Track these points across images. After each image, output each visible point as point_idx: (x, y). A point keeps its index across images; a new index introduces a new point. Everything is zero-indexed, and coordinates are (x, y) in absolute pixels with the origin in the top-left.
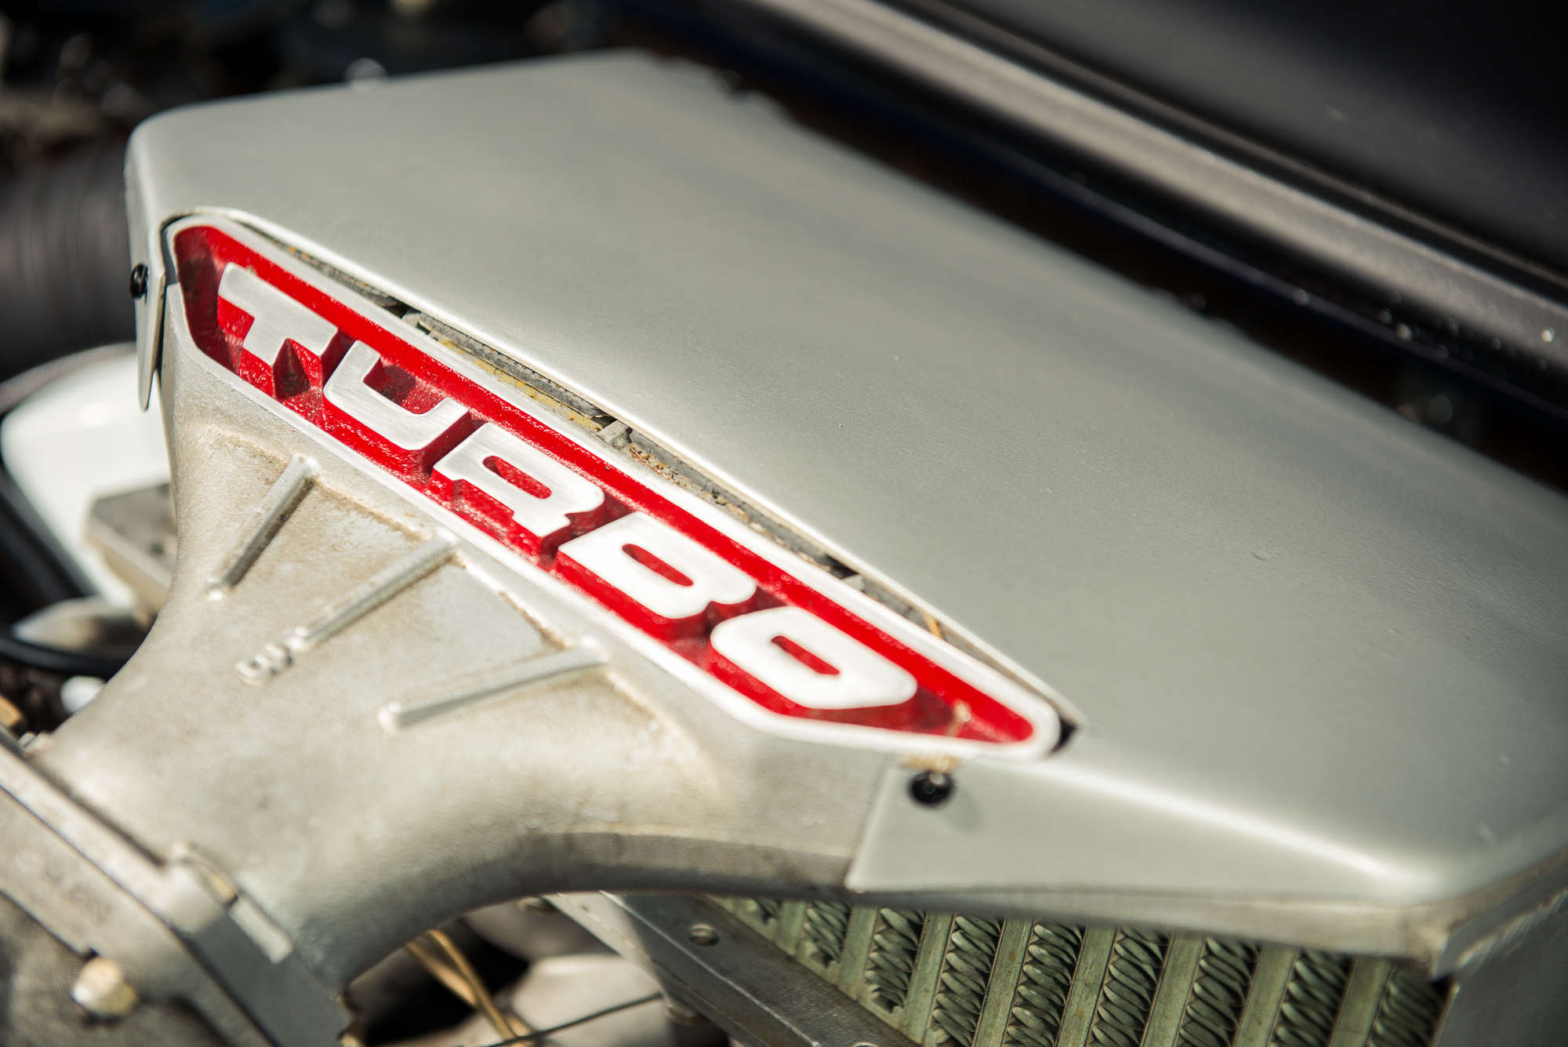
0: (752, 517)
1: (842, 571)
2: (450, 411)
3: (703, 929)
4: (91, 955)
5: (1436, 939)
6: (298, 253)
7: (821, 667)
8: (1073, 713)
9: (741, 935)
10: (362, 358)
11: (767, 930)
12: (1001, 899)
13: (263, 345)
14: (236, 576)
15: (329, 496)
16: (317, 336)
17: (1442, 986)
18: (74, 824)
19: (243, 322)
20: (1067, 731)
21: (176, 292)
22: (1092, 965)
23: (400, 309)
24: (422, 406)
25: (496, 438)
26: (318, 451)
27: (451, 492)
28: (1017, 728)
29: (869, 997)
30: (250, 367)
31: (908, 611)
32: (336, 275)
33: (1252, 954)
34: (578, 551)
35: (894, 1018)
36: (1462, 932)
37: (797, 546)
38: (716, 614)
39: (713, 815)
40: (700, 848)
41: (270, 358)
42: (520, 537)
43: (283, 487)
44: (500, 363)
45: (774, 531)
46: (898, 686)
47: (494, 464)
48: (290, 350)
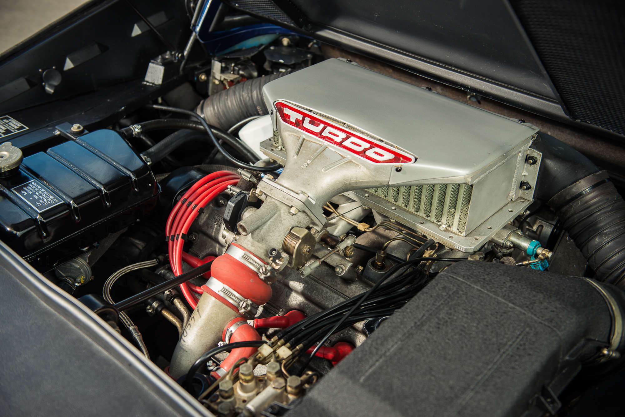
0: (368, 135)
1: (382, 141)
2: (322, 126)
3: (367, 195)
4: (292, 206)
5: (469, 180)
6: (294, 104)
7: (381, 155)
8: (416, 156)
9: (372, 195)
10: (307, 120)
11: (376, 194)
12: (410, 183)
13: (293, 120)
14: (297, 154)
15: (307, 140)
16: (300, 117)
17: (472, 186)
18: (285, 190)
19: (289, 117)
20: (416, 159)
21: (278, 113)
22: (425, 191)
23: (311, 111)
24: (318, 125)
25: (329, 129)
26: (304, 134)
27: (324, 138)
28: (410, 160)
29: (393, 201)
30: (291, 123)
31: (392, 146)
32: (300, 107)
33: (446, 186)
34: (344, 144)
35: (397, 203)
36: (473, 178)
37: (375, 139)
38: (365, 150)
39: (369, 177)
40: (368, 182)
41: (294, 121)
42: (336, 143)
43: (301, 140)
44: (327, 117)
45: (371, 137)
46: (392, 156)
47: (330, 133)
48: (297, 120)
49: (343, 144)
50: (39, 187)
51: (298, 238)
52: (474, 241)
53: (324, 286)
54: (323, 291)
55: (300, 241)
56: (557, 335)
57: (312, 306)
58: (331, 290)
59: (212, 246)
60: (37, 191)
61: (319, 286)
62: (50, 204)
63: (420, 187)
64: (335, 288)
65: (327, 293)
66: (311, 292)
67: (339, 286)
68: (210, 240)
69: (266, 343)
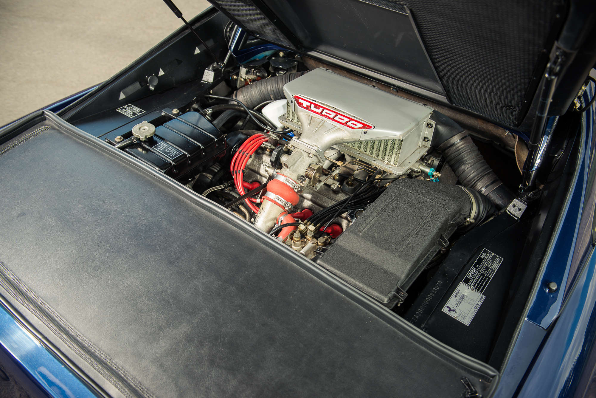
0: (347, 114)
1: (355, 117)
2: (321, 109)
3: (343, 146)
4: (310, 153)
5: (401, 137)
6: (303, 97)
7: (356, 125)
8: (375, 126)
9: (346, 146)
10: (313, 106)
11: (348, 145)
12: (374, 139)
13: (305, 105)
14: (310, 125)
15: (314, 117)
16: (309, 104)
17: (402, 140)
18: (306, 144)
19: (302, 104)
20: (374, 127)
21: (295, 102)
22: (376, 143)
23: (313, 100)
24: (319, 109)
25: (325, 111)
26: (312, 114)
27: (323, 115)
28: (371, 127)
29: (358, 149)
30: (304, 107)
31: (361, 120)
32: (307, 98)
35: (360, 150)
36: (403, 136)
37: (351, 116)
38: (347, 122)
39: (350, 137)
40: (348, 139)
41: (305, 106)
42: (330, 118)
43: (310, 117)
44: (323, 104)
45: (349, 115)
47: (326, 113)
48: (307, 105)
49: (335, 119)
50: (167, 146)
51: (314, 169)
52: (402, 169)
53: (324, 195)
54: (323, 198)
55: (315, 171)
56: (448, 211)
57: (317, 206)
58: (327, 197)
59: (255, 176)
60: (166, 148)
61: (321, 196)
62: (176, 155)
63: (374, 142)
64: (330, 196)
65: (325, 199)
66: (316, 199)
67: (332, 195)
68: (254, 173)
69: (302, 224)
